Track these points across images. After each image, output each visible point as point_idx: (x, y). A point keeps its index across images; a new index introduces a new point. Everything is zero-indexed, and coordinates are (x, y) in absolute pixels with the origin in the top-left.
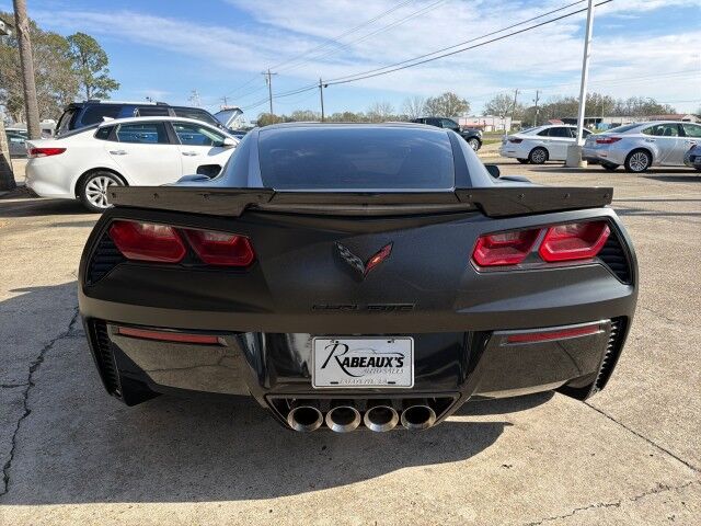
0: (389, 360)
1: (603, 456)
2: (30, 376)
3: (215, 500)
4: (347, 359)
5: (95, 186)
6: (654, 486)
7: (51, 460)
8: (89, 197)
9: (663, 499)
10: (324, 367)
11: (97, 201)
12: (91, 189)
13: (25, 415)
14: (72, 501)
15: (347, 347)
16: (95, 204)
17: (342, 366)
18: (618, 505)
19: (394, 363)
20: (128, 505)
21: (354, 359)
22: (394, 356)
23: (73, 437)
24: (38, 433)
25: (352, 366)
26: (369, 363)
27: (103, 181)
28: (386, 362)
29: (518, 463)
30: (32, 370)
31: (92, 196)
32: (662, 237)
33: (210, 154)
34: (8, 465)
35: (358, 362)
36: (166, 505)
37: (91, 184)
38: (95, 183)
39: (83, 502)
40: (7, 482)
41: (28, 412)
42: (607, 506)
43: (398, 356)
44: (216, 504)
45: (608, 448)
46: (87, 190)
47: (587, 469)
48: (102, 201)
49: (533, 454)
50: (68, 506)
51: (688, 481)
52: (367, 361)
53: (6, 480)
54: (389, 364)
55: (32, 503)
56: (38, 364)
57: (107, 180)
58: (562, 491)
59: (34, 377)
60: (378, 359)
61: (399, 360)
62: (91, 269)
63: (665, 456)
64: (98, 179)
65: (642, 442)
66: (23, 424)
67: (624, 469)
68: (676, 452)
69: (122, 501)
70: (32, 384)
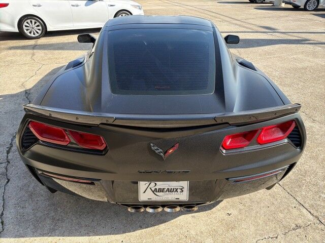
0: (177, 190)
1: (272, 208)
2: (7, 157)
3: (97, 235)
4: (156, 189)
5: (27, 25)
6: (294, 226)
7: (21, 210)
8: (25, 31)
9: (297, 234)
10: (144, 192)
11: (30, 33)
12: (26, 26)
13: (8, 182)
14: (33, 236)
15: (156, 184)
16: (29, 34)
17: (153, 192)
18: (277, 238)
19: (179, 190)
20: (58, 238)
21: (159, 189)
22: (179, 187)
23: (31, 196)
24: (14, 193)
25: (158, 192)
26: (167, 191)
27: (31, 22)
28: (175, 190)
29: (234, 212)
30: (8, 152)
31: (27, 30)
32: (317, 60)
33: (86, 5)
34: (2, 214)
35: (161, 190)
36: (76, 238)
37: (25, 24)
38: (27, 23)
39: (38, 236)
40: (3, 224)
41: (9, 180)
42: (271, 238)
43: (181, 188)
44: (97, 237)
45: (276, 203)
46: (24, 27)
47: (265, 215)
48: (32, 33)
49: (241, 207)
50: (32, 238)
51: (309, 223)
52: (166, 190)
53: (2, 223)
54: (176, 191)
55: (16, 237)
56: (10, 148)
57: (33, 21)
58: (253, 229)
59: (9, 158)
60: (171, 189)
61: (181, 189)
62: (22, 142)
63: (301, 208)
64: (29, 21)
65: (292, 199)
66: (7, 188)
67: (281, 215)
68: (306, 205)
69: (55, 236)
70: (8, 162)
